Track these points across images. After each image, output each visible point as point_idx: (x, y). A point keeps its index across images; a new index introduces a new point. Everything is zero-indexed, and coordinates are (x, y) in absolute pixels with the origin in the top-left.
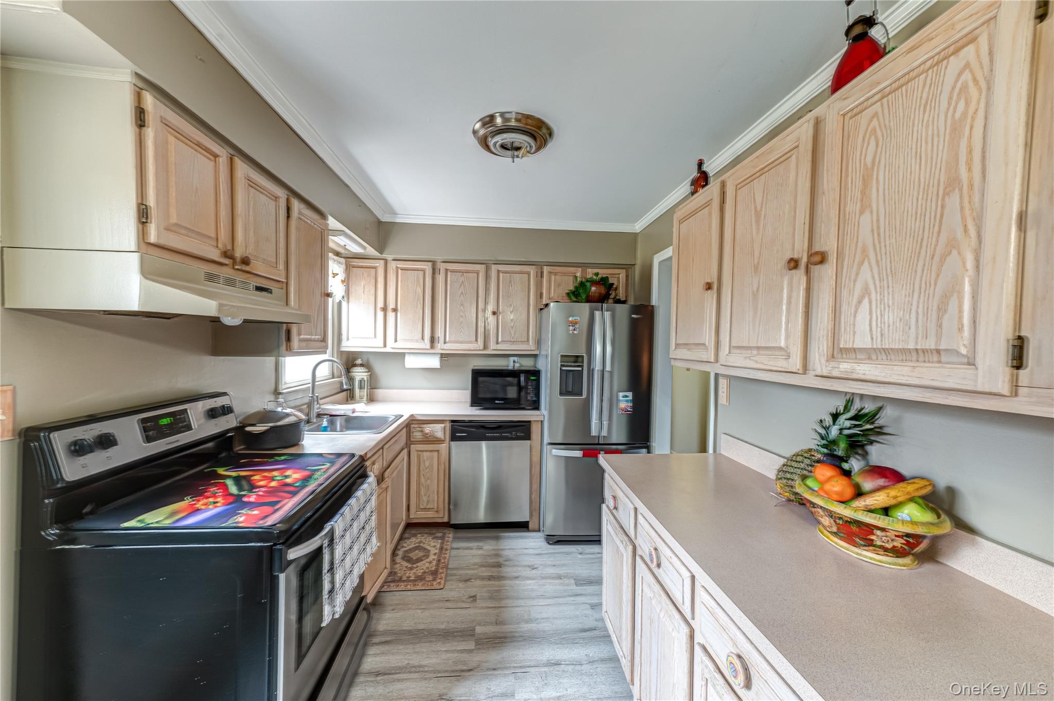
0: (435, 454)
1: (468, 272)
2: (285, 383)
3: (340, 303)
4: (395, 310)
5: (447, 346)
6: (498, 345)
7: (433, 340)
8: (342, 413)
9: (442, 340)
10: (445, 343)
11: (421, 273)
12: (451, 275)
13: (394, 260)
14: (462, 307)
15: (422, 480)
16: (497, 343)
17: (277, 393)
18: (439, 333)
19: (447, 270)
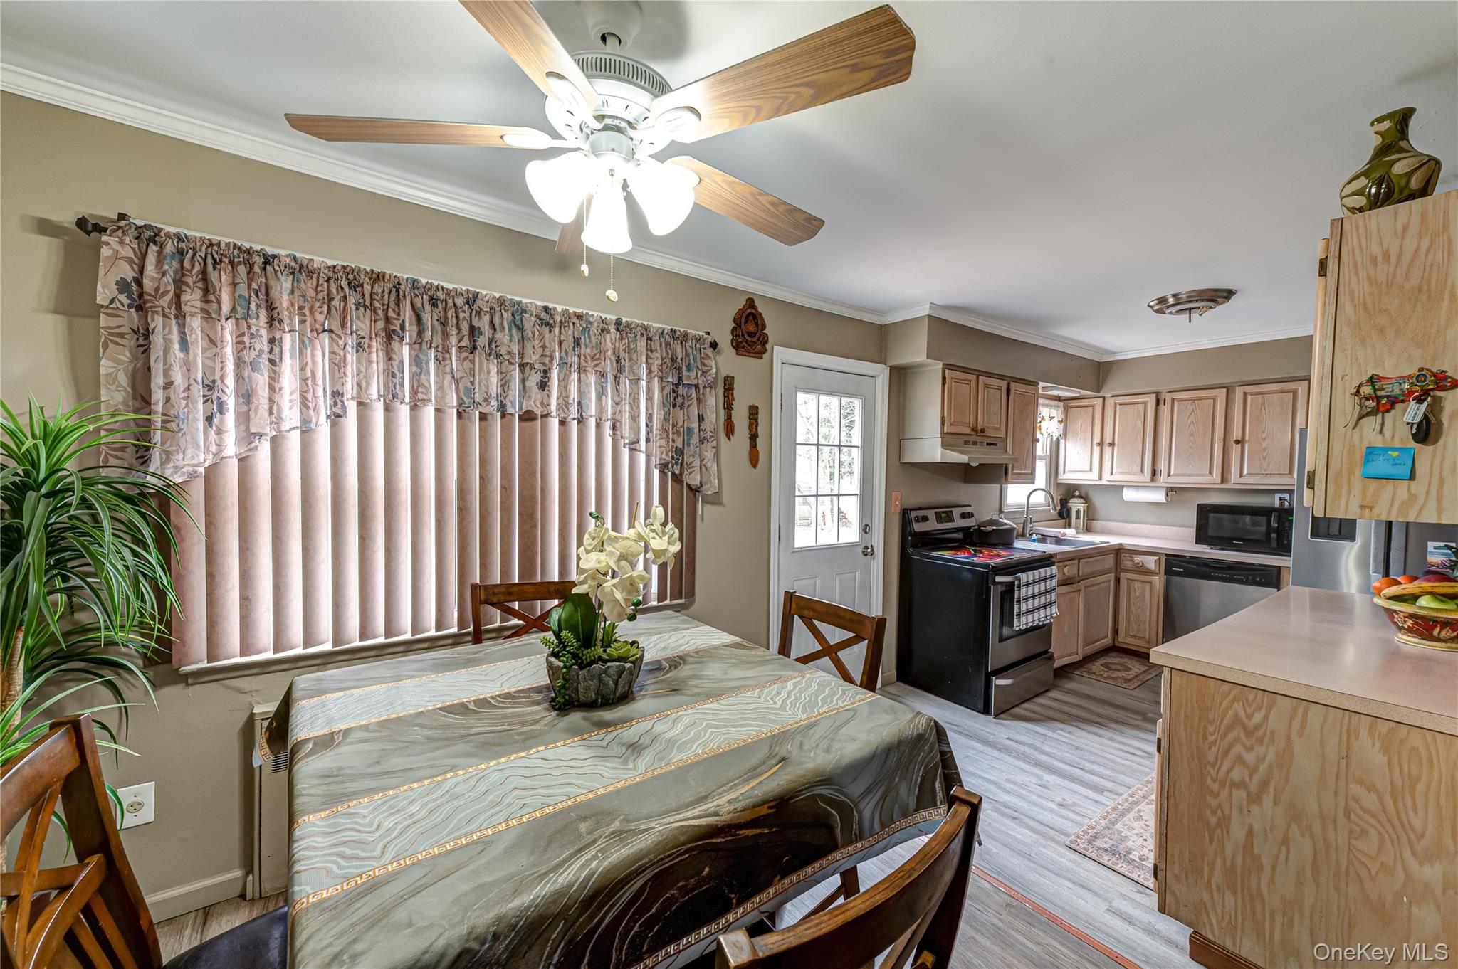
0: (1148, 586)
1: (1200, 399)
2: (1007, 505)
3: (1058, 440)
4: (1112, 444)
5: (1171, 479)
6: (1242, 479)
7: (1154, 473)
8: (1052, 534)
9: (1165, 472)
10: (1169, 475)
11: (1142, 406)
12: (1179, 405)
13: (1113, 396)
14: (1191, 438)
15: (1133, 608)
16: (1241, 476)
17: (1001, 511)
18: (1162, 466)
19: (1173, 400)
